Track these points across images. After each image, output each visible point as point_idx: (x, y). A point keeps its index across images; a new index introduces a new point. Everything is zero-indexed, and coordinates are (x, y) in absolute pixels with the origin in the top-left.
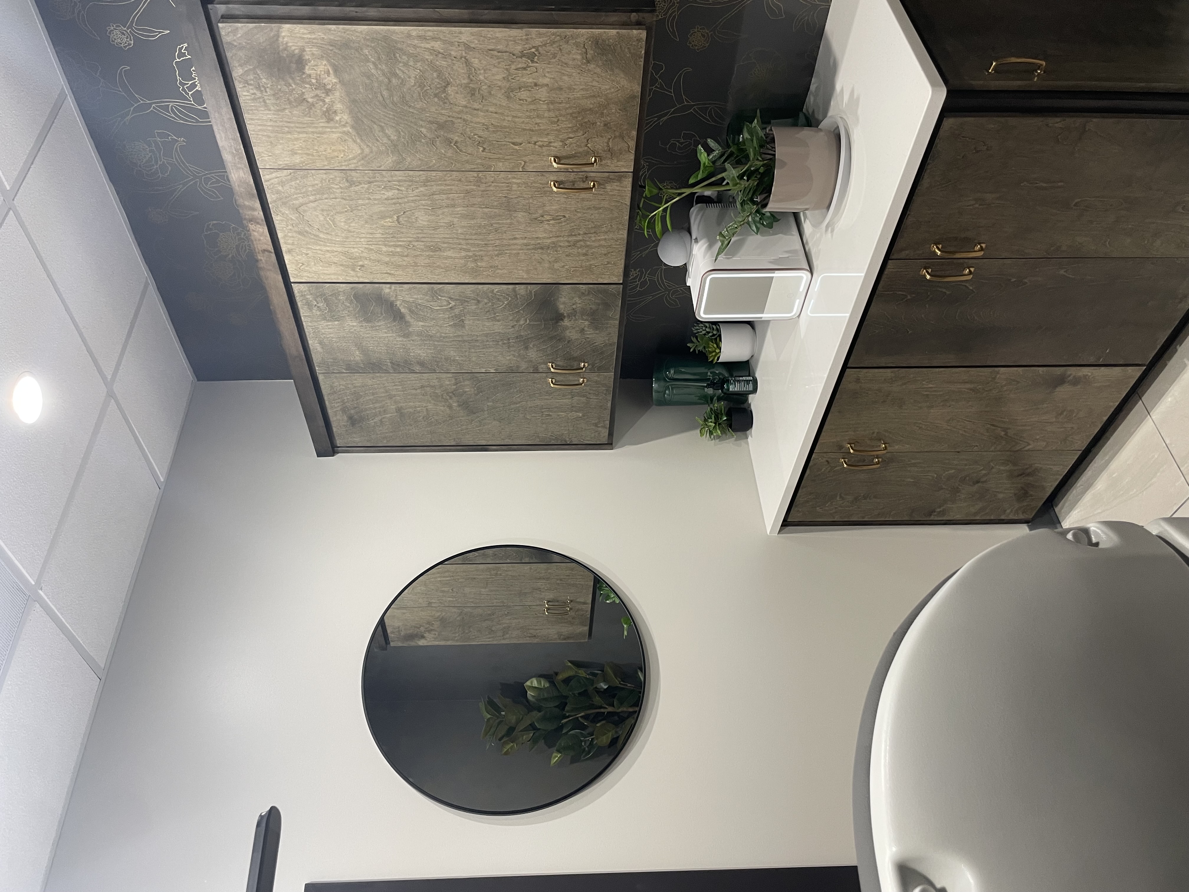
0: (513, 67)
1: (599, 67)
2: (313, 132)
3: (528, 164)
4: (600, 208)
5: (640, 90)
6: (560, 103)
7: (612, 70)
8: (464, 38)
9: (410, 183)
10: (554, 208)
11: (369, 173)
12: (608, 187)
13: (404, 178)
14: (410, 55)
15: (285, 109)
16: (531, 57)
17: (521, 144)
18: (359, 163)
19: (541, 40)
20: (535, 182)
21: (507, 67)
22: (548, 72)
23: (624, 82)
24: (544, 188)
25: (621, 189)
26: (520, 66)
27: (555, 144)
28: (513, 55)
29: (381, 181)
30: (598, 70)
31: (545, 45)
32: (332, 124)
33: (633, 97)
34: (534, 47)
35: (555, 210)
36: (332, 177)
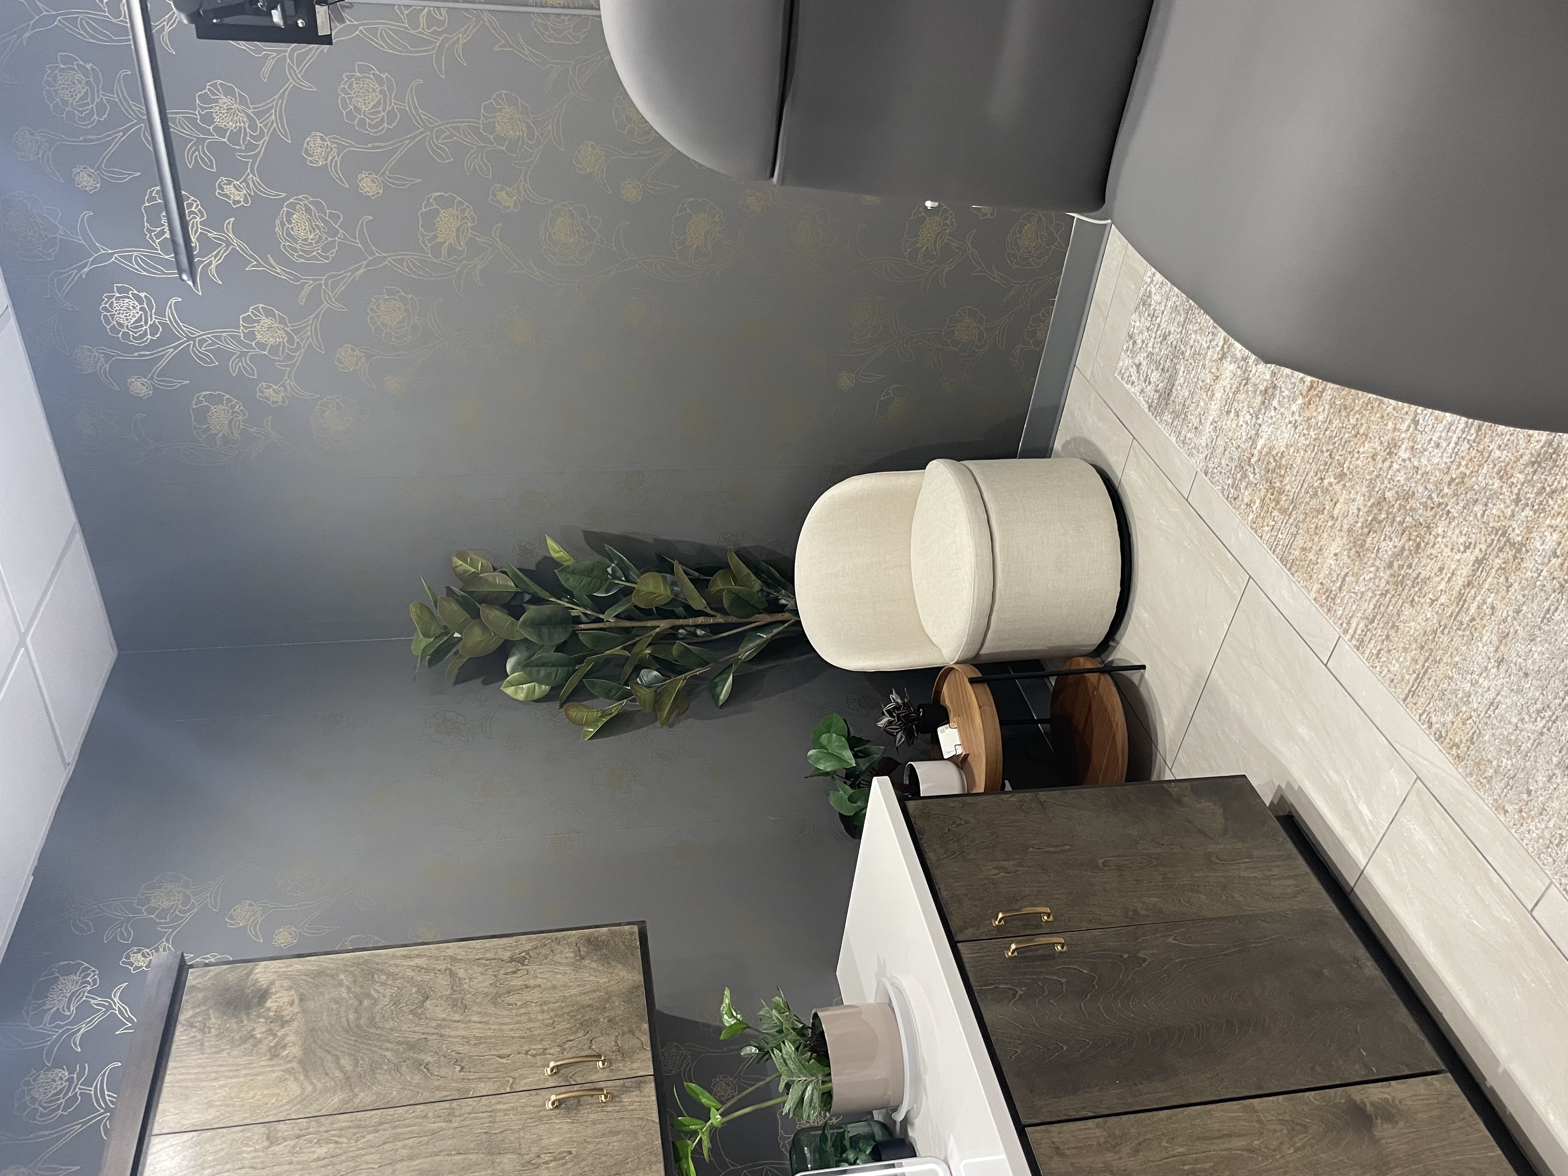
0: (502, 972)
1: (595, 961)
2: (246, 1075)
3: (518, 1081)
4: (619, 1132)
5: (642, 979)
6: (555, 1003)
7: (609, 963)
8: (450, 952)
9: (356, 1131)
10: (555, 1140)
11: (302, 1122)
12: (626, 1099)
13: (349, 1124)
14: (389, 975)
15: (223, 1050)
16: (522, 961)
17: (509, 1056)
18: (294, 1109)
19: (531, 944)
20: (527, 1106)
21: (495, 973)
22: (540, 973)
23: (623, 973)
24: (539, 1112)
25: (644, 1099)
26: (510, 970)
27: (552, 1051)
28: (502, 961)
29: (316, 1133)
30: (594, 965)
31: (535, 948)
32: (275, 1061)
33: (637, 988)
34: (524, 952)
35: (556, 1144)
36: (249, 1134)
